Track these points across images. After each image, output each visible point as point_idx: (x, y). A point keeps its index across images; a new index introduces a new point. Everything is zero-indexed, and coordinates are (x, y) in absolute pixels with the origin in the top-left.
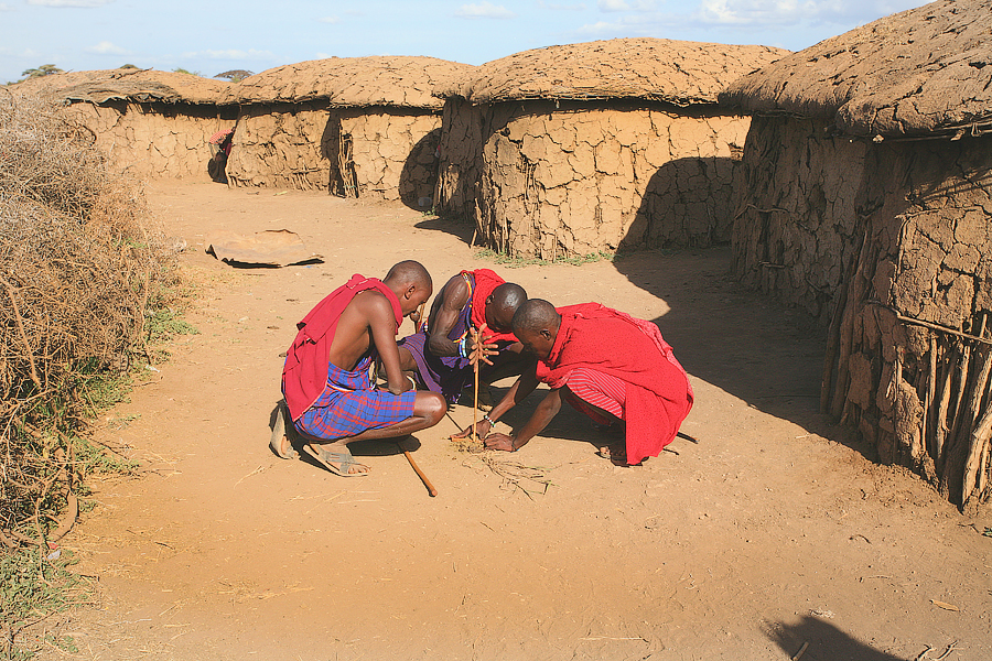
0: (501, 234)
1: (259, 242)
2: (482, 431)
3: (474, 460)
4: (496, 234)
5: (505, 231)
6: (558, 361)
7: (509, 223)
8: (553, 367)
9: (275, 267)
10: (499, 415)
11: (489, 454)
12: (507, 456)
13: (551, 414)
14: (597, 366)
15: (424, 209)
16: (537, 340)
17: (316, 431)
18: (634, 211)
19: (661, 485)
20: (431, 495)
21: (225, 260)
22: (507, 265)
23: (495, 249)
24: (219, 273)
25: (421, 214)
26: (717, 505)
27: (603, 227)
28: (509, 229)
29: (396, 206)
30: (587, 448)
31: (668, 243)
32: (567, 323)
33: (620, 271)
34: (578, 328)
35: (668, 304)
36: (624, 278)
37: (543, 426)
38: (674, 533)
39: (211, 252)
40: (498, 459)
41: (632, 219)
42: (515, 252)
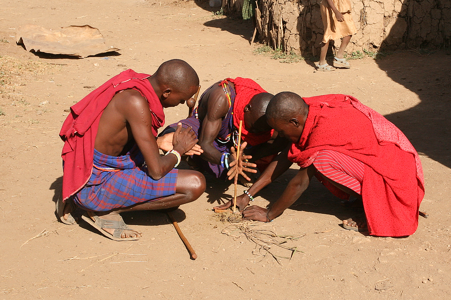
0: (277, 32)
1: (64, 36)
2: (241, 204)
3: (232, 229)
4: (273, 32)
5: (281, 30)
6: (307, 144)
7: (284, 23)
8: (303, 149)
9: (77, 57)
10: (257, 190)
11: (246, 224)
12: (262, 226)
13: (300, 190)
14: (340, 149)
15: (214, 9)
16: (288, 128)
17: (91, 205)
18: (395, 15)
19: (392, 253)
20: (192, 258)
21: (33, 51)
22: (282, 60)
23: (272, 45)
24: (26, 62)
25: (211, 14)
26: (440, 271)
27: (367, 28)
28: (285, 28)
29: (190, 6)
30: (332, 220)
31: (425, 44)
32: (313, 112)
33: (382, 67)
34: (322, 115)
35: (420, 97)
36: (383, 74)
37: (293, 200)
38: (399, 293)
39: (21, 43)
40: (254, 228)
41: (393, 22)
42: (289, 49)
